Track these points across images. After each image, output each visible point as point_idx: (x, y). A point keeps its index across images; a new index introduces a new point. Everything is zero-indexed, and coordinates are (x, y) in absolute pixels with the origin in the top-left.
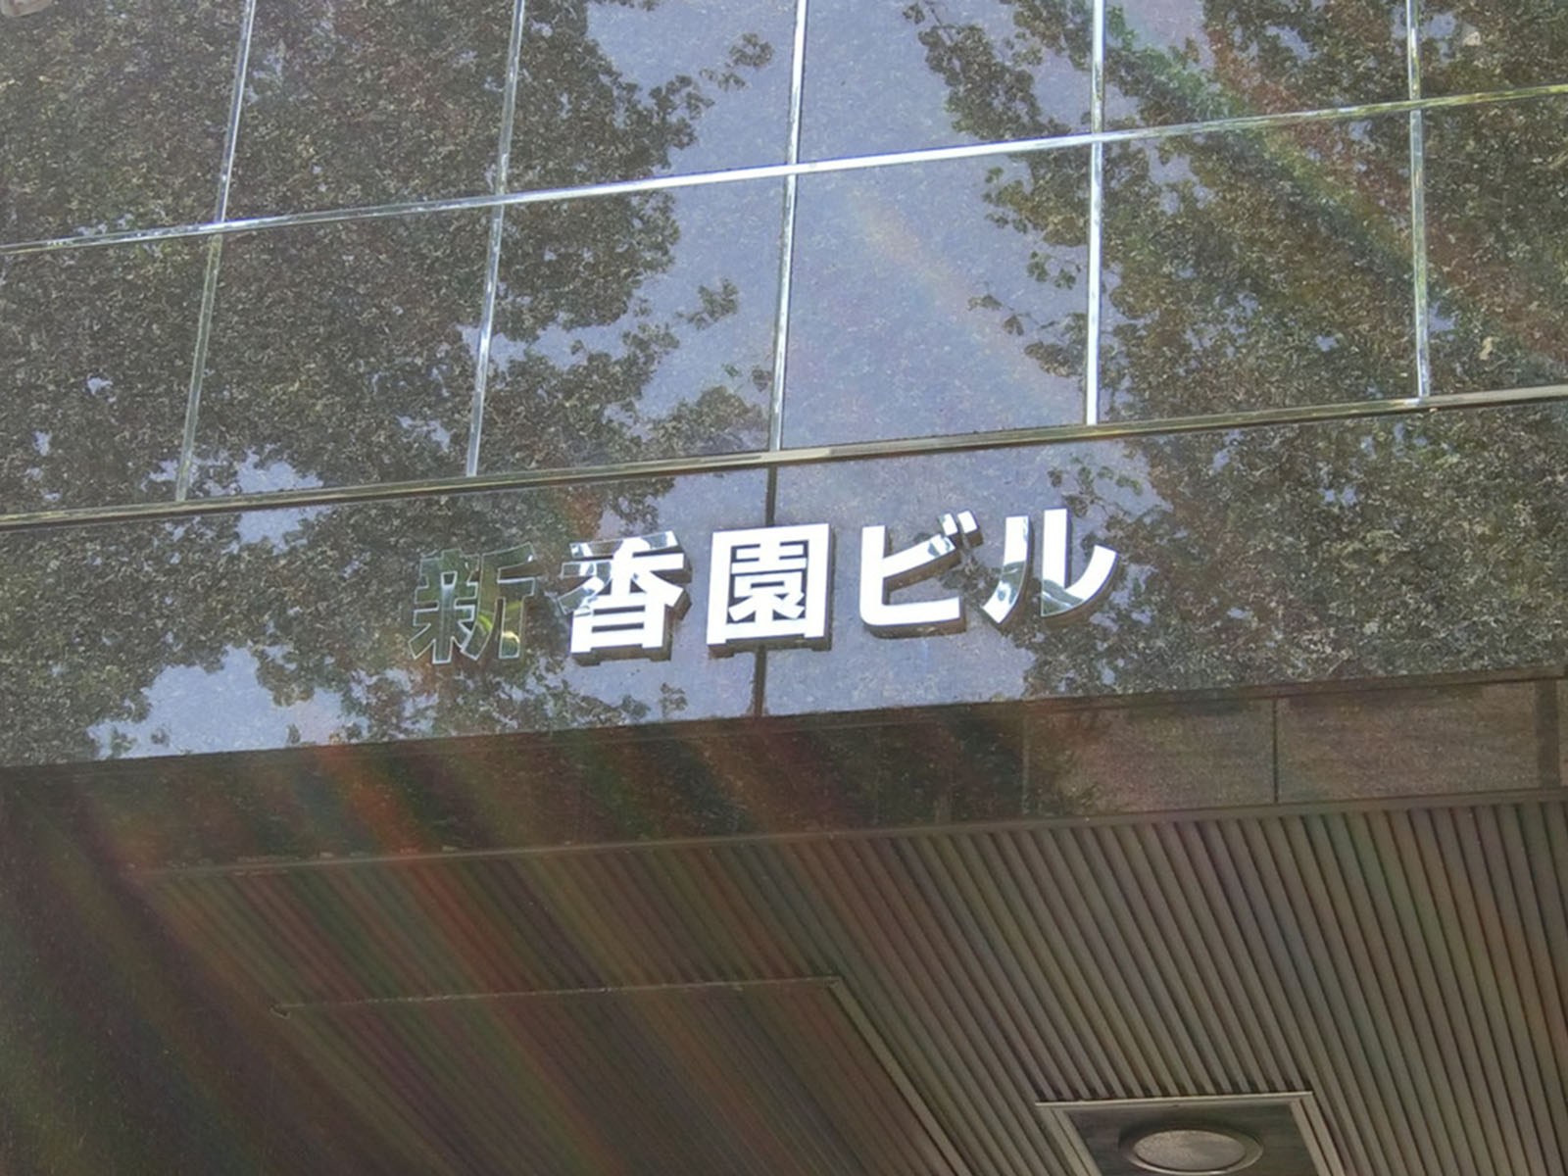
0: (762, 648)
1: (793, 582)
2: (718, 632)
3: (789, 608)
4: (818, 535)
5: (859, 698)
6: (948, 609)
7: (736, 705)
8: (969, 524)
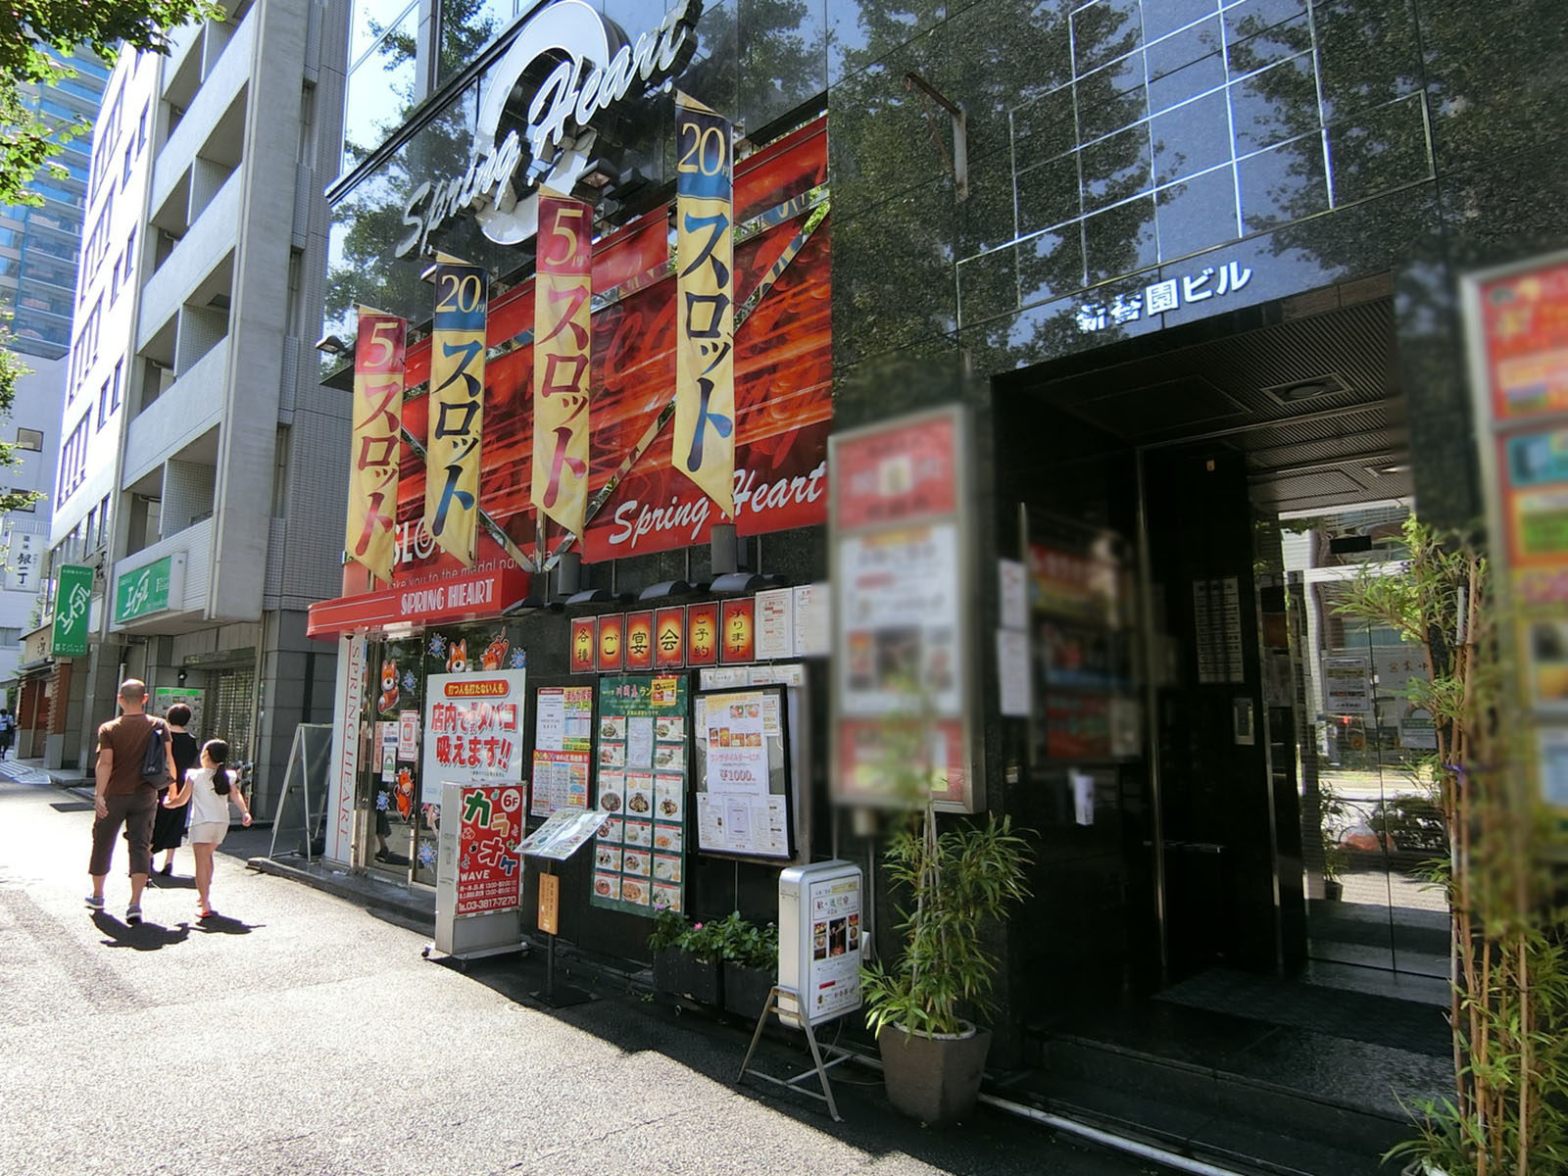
0: (1162, 313)
1: (1168, 296)
2: (1151, 312)
3: (1168, 302)
4: (1173, 283)
5: (1189, 320)
6: (1208, 294)
7: (1157, 327)
8: (1211, 271)
